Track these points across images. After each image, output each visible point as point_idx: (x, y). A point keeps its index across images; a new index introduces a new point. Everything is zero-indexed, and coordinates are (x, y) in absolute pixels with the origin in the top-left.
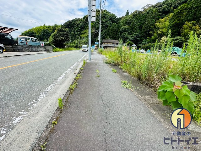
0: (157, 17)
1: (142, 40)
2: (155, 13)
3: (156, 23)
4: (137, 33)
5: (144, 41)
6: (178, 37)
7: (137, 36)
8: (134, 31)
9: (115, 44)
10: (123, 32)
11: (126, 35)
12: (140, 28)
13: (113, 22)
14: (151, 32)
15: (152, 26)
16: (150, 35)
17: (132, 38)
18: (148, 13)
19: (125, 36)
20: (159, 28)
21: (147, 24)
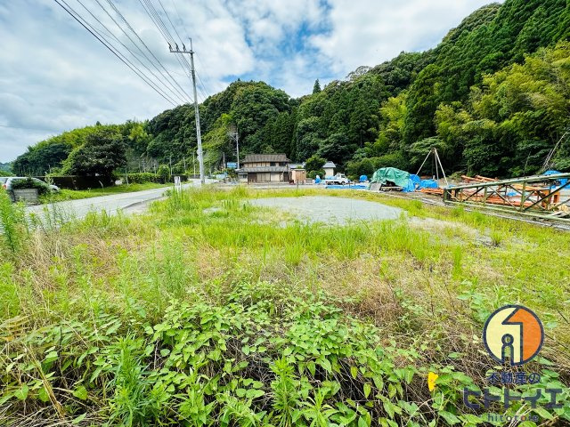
0: (383, 93)
1: (352, 151)
2: (377, 86)
3: (381, 106)
4: (340, 134)
5: (358, 151)
6: (430, 140)
7: (340, 140)
8: (332, 129)
9: (277, 165)
10: (304, 133)
11: (314, 141)
12: (345, 120)
13: (280, 111)
14: (373, 129)
15: (373, 116)
16: (372, 137)
17: (328, 146)
18: (361, 86)
19: (310, 141)
20: (388, 120)
21: (360, 112)
